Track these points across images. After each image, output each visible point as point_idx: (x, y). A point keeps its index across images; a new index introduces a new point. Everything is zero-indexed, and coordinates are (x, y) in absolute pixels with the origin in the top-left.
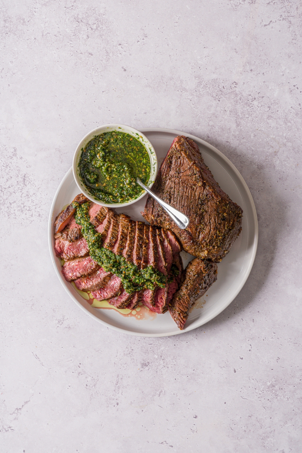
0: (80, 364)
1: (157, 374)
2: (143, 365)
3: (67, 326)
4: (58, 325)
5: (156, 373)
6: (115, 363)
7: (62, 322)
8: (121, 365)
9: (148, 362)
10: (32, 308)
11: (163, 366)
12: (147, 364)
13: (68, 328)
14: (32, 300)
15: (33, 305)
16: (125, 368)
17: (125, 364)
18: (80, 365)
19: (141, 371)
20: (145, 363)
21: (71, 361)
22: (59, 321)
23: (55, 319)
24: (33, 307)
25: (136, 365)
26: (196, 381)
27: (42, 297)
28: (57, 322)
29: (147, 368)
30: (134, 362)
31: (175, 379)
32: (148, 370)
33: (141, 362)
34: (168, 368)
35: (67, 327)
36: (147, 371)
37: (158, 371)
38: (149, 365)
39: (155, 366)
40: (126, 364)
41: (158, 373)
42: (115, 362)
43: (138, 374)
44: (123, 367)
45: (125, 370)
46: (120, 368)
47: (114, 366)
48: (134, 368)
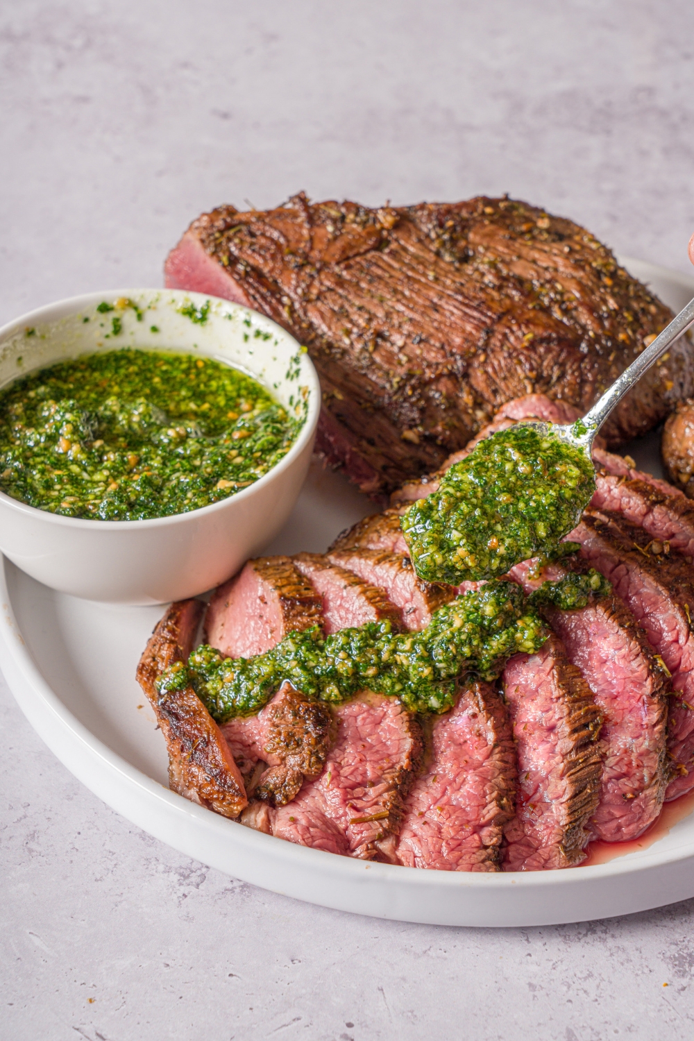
0: (350, 1025)
2: (681, 965)
3: (230, 886)
4: (183, 889)
6: (530, 985)
7: (199, 873)
8: (569, 987)
10: (31, 851)
13: (237, 890)
14: (25, 817)
15: (32, 836)
16: (593, 996)
17: (585, 978)
18: (349, 1031)
19: (684, 989)
20: (690, 955)
21: (295, 1024)
22: (181, 875)
23: (161, 868)
24: (32, 845)
25: (646, 970)
27: (70, 799)
28: (174, 877)
30: (629, 961)
33: (668, 954)
35: (232, 890)
40: (590, 975)
42: (534, 982)
43: (671, 1008)
44: (581, 993)
45: (596, 1003)
46: (570, 1001)
47: (534, 996)
48: (639, 985)
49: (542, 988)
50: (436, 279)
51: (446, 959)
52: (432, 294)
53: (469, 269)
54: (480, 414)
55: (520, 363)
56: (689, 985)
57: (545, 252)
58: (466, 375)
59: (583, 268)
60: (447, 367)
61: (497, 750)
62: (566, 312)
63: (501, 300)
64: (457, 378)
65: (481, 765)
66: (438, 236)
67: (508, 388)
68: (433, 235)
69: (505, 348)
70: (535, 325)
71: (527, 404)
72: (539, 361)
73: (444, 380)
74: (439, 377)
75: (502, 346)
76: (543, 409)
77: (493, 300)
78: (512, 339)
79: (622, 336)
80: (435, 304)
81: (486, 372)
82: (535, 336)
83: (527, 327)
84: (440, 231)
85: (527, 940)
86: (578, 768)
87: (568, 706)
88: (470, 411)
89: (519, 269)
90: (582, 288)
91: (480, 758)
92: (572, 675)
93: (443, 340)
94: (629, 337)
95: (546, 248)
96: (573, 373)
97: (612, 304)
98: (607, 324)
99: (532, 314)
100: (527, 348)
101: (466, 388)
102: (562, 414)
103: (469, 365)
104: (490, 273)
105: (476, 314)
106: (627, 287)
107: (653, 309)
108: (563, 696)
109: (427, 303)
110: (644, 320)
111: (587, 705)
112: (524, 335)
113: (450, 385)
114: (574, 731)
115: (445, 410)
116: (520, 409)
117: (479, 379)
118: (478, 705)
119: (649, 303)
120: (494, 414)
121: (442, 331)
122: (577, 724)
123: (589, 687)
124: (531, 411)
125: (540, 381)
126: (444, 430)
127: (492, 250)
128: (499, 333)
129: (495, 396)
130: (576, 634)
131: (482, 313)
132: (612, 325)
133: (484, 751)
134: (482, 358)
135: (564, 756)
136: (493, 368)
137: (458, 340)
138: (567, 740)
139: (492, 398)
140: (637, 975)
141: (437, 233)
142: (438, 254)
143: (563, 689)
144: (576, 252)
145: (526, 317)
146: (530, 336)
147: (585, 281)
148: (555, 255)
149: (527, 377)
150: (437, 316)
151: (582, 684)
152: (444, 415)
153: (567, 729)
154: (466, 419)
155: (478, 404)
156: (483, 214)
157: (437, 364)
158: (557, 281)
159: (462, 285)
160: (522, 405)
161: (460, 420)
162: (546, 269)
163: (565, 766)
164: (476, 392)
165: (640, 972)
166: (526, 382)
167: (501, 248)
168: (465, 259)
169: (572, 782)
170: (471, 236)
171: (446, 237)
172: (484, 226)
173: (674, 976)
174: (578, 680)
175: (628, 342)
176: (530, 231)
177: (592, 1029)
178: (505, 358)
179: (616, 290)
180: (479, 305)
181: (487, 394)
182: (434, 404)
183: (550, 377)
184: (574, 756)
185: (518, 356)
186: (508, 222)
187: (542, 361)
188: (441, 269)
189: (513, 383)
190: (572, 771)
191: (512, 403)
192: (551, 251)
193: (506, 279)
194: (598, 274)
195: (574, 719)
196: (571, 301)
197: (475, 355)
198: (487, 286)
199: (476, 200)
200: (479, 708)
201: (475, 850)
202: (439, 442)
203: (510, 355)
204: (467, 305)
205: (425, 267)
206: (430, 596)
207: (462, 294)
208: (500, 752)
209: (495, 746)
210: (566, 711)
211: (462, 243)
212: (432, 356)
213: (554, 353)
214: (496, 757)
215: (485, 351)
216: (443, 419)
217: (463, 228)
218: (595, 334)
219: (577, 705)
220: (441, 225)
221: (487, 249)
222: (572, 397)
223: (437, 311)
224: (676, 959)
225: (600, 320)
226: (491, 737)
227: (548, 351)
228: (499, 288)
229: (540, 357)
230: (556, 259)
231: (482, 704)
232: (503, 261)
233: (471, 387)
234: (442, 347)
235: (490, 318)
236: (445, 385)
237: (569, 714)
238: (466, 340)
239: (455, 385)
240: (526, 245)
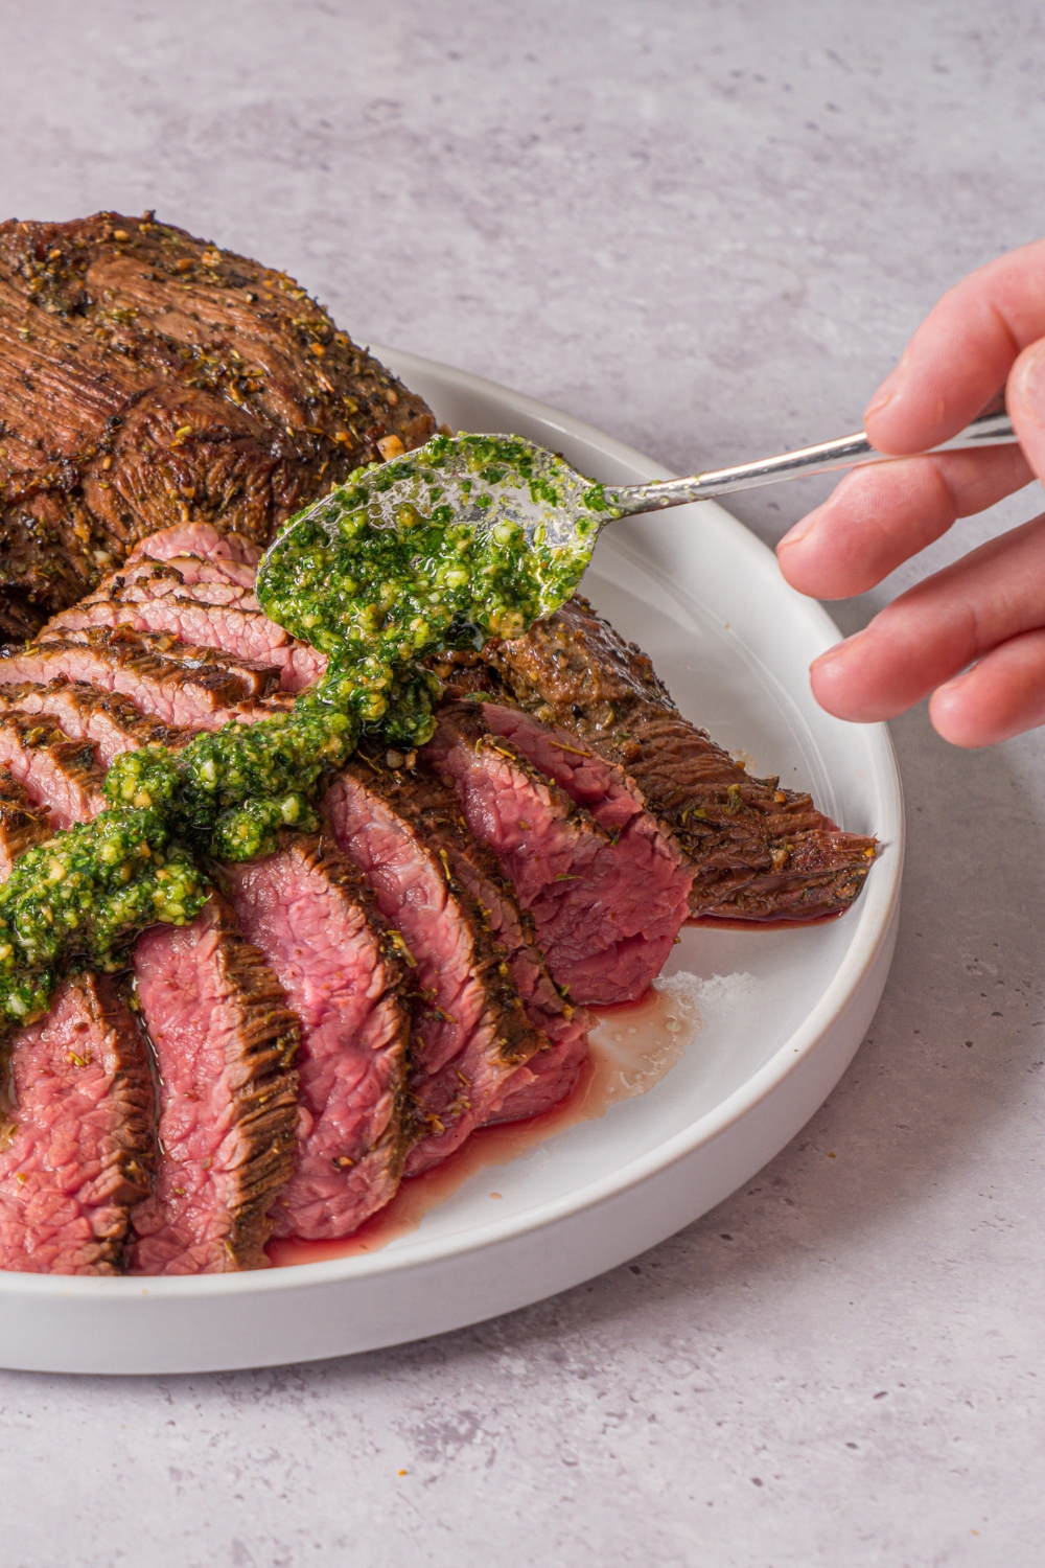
1: (578, 1475)
2: (430, 1441)
5: (567, 1469)
6: (172, 1470)
8: (238, 1474)
9: (467, 1415)
11: (605, 1419)
12: (463, 1429)
16: (279, 1489)
17: (267, 1461)
19: (433, 1479)
20: (445, 1426)
25: (370, 1450)
26: (935, 1459)
29: (472, 1454)
30: (341, 1434)
31: (757, 1482)
32: (490, 1462)
33: (408, 1425)
34: (652, 1418)
36: (483, 1471)
37: (582, 1456)
38: (480, 1434)
39: (541, 1430)
40: (275, 1456)
41: (583, 1467)
42: (179, 1465)
43: (411, 1509)
44: (259, 1485)
45: (284, 1501)
46: (239, 1497)
47: (179, 1489)
48: (357, 1473)
49: (192, 1475)
50: (31, 339)
51: (29, 1428)
52: (23, 361)
53: (84, 324)
54: (101, 557)
55: (169, 472)
56: (443, 1474)
57: (215, 302)
58: (78, 492)
59: (277, 329)
60: (46, 477)
61: (121, 1084)
62: (246, 394)
63: (137, 373)
64: (63, 496)
65: (93, 1107)
66: (36, 274)
67: (147, 512)
68: (28, 272)
69: (144, 448)
70: (195, 413)
71: (180, 538)
72: (201, 471)
73: (41, 498)
74: (34, 492)
75: (139, 445)
76: (206, 547)
77: (125, 372)
78: (156, 434)
79: (340, 436)
80: (29, 378)
81: (112, 487)
82: (194, 430)
83: (181, 415)
84: (40, 266)
85: (169, 1400)
86: (258, 1112)
87: (241, 1010)
88: (85, 551)
89: (168, 327)
90: (275, 358)
91: (92, 1097)
92: (249, 960)
93: (40, 434)
94: (351, 438)
95: (216, 296)
96: (258, 491)
97: (323, 382)
98: (315, 415)
99: (189, 396)
100: (180, 448)
101: (79, 514)
102: (239, 557)
103: (81, 476)
104: (120, 331)
105: (95, 393)
106: (350, 361)
107: (391, 396)
108: (234, 993)
109: (16, 375)
110: (377, 412)
111: (274, 1009)
112: (176, 428)
113: (51, 506)
114: (252, 1050)
115: (42, 548)
116: (169, 547)
117: (99, 498)
118: (89, 1010)
119: (387, 387)
120: (126, 556)
121: (39, 421)
122: (256, 1040)
123: (277, 980)
124: (187, 549)
125: (203, 504)
126: (41, 580)
127: (123, 296)
128: (135, 423)
129: (128, 527)
130: (257, 895)
131: (106, 392)
132: (323, 417)
133: (99, 1084)
134: (106, 464)
135: (234, 1091)
136: (125, 480)
137: (65, 435)
138: (239, 1065)
139: (122, 530)
140: (354, 1457)
141: (33, 268)
142: (34, 300)
143: (234, 982)
144: (266, 303)
145: (181, 399)
146: (187, 429)
147: (278, 347)
148: (230, 306)
149: (180, 497)
150: (32, 396)
151: (266, 975)
152: (41, 556)
153: (239, 1047)
154: (79, 566)
155: (98, 541)
156: (112, 238)
157: (31, 472)
158: (232, 346)
159: (74, 348)
160: (170, 539)
161: (68, 565)
162: (215, 327)
163: (236, 1108)
164: (96, 520)
165: (359, 1453)
166: (180, 504)
167: (140, 295)
168: (78, 309)
169: (247, 1136)
170: (91, 274)
171: (49, 273)
172: (112, 260)
173: (417, 1459)
174: (260, 970)
175: (349, 446)
176: (189, 269)
177: (277, 1542)
178: (143, 464)
179: (330, 363)
180: (101, 380)
181: (114, 524)
182: (25, 537)
183: (220, 495)
184: (250, 1092)
185: (166, 460)
186: (152, 254)
187: (207, 472)
188: (39, 324)
189: (156, 506)
190: (248, 1117)
191: (155, 537)
192: (223, 301)
193: (147, 340)
194: (302, 338)
195: (251, 1030)
196: (255, 378)
197: (93, 459)
198: (115, 350)
199: (100, 218)
200: (92, 1015)
201: (81, 1243)
202: (32, 599)
203: (152, 460)
204: (80, 379)
205: (13, 320)
206: (11, 831)
207: (74, 362)
208: (126, 1086)
209: (118, 1077)
210: (238, 1018)
211: (76, 285)
212: (22, 461)
213: (226, 457)
214: (119, 1094)
215: (110, 452)
216: (39, 562)
217: (78, 262)
218: (294, 431)
219: (255, 1009)
220: (40, 255)
221: (115, 295)
222: (256, 531)
223: (32, 389)
224: (420, 1432)
225: (304, 407)
226: (111, 1061)
227: (216, 454)
228: (135, 355)
229: (203, 464)
230: (231, 312)
231: (96, 1007)
232: (141, 314)
233: (87, 510)
234: (40, 446)
235: (119, 399)
236: (43, 508)
237: (244, 1022)
238: (79, 435)
239: (59, 506)
240: (182, 291)
